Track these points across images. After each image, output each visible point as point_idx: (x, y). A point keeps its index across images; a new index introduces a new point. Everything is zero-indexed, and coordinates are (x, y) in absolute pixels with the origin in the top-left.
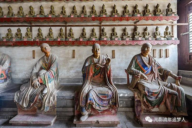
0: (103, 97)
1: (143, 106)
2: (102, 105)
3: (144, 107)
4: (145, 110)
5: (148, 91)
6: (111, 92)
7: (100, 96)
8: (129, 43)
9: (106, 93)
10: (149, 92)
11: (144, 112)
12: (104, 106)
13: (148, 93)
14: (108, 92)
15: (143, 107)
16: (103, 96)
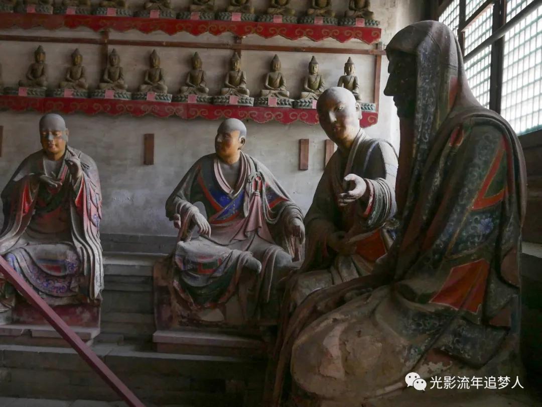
0: (50, 269)
1: (175, 303)
2: (47, 292)
3: (181, 308)
4: (183, 317)
5: (184, 259)
6: (75, 255)
7: (41, 265)
8: (196, 113)
9: (61, 258)
10: (185, 261)
11: (181, 323)
12: (55, 294)
13: (184, 264)
14: (65, 254)
15: (177, 306)
16: (50, 265)
